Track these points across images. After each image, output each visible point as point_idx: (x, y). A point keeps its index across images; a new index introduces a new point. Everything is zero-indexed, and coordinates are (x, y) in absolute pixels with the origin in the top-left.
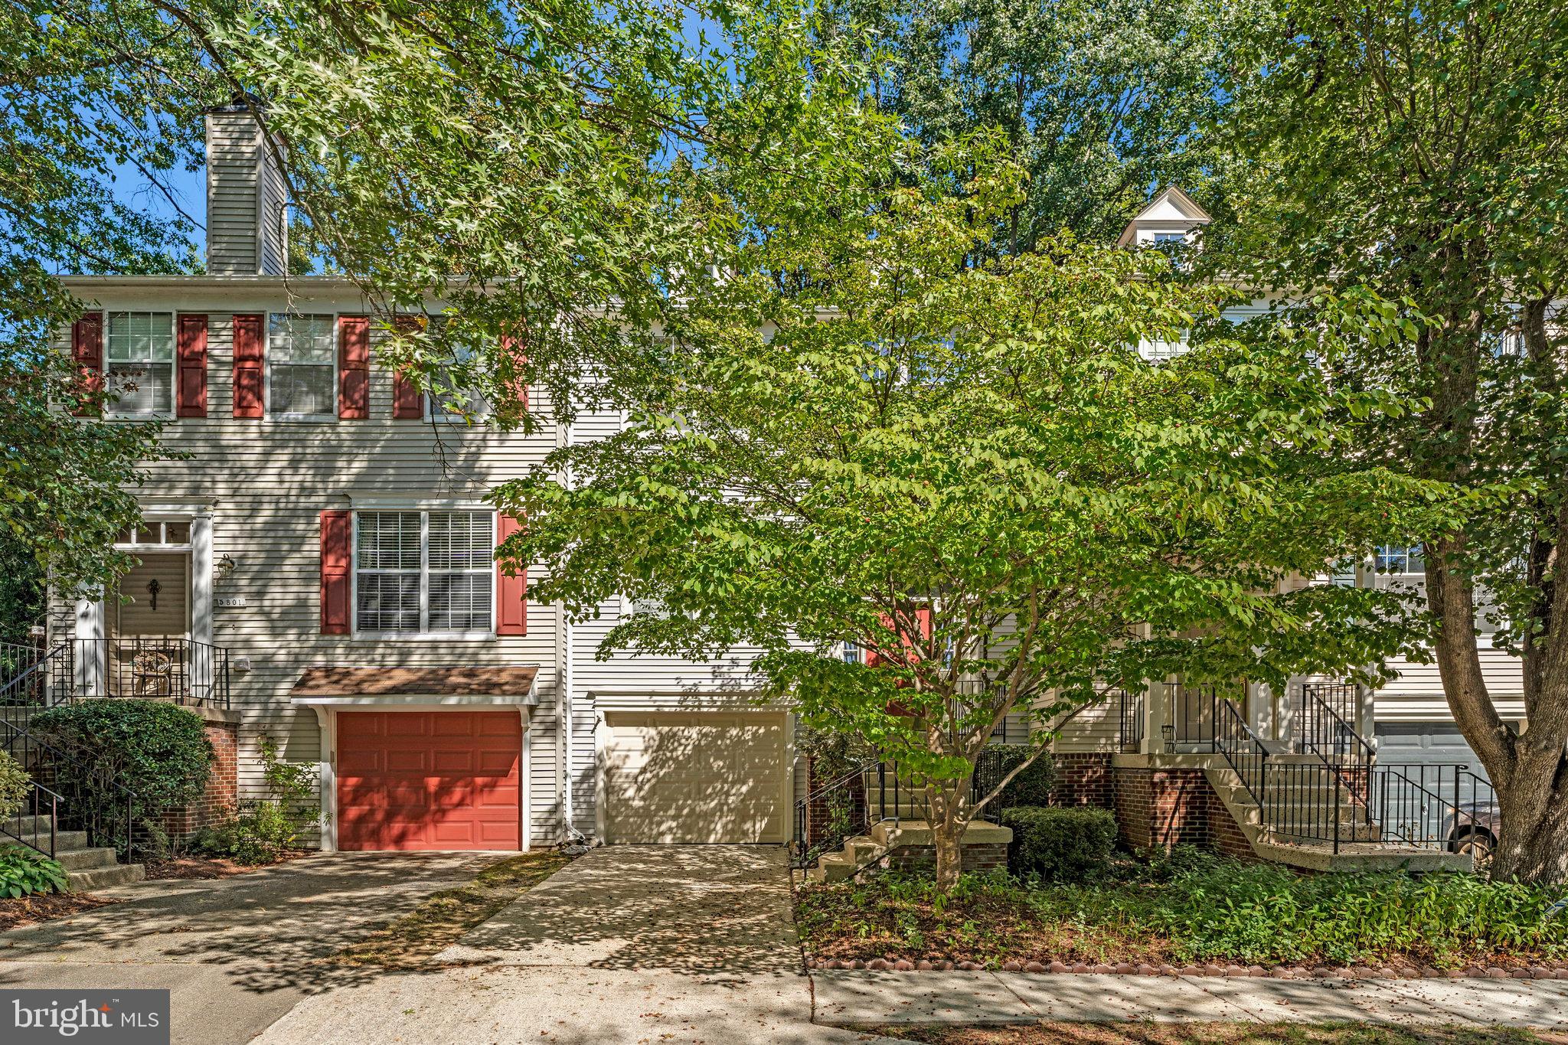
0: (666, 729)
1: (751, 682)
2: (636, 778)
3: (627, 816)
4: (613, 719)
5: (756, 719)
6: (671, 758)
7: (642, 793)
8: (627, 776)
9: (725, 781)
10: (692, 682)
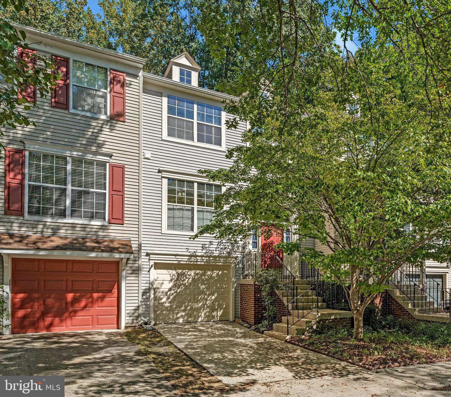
0: (180, 271)
1: (218, 252)
2: (167, 293)
3: (163, 311)
4: (157, 266)
5: (218, 268)
6: (182, 284)
7: (169, 300)
8: (163, 292)
9: (206, 294)
10: (193, 251)
